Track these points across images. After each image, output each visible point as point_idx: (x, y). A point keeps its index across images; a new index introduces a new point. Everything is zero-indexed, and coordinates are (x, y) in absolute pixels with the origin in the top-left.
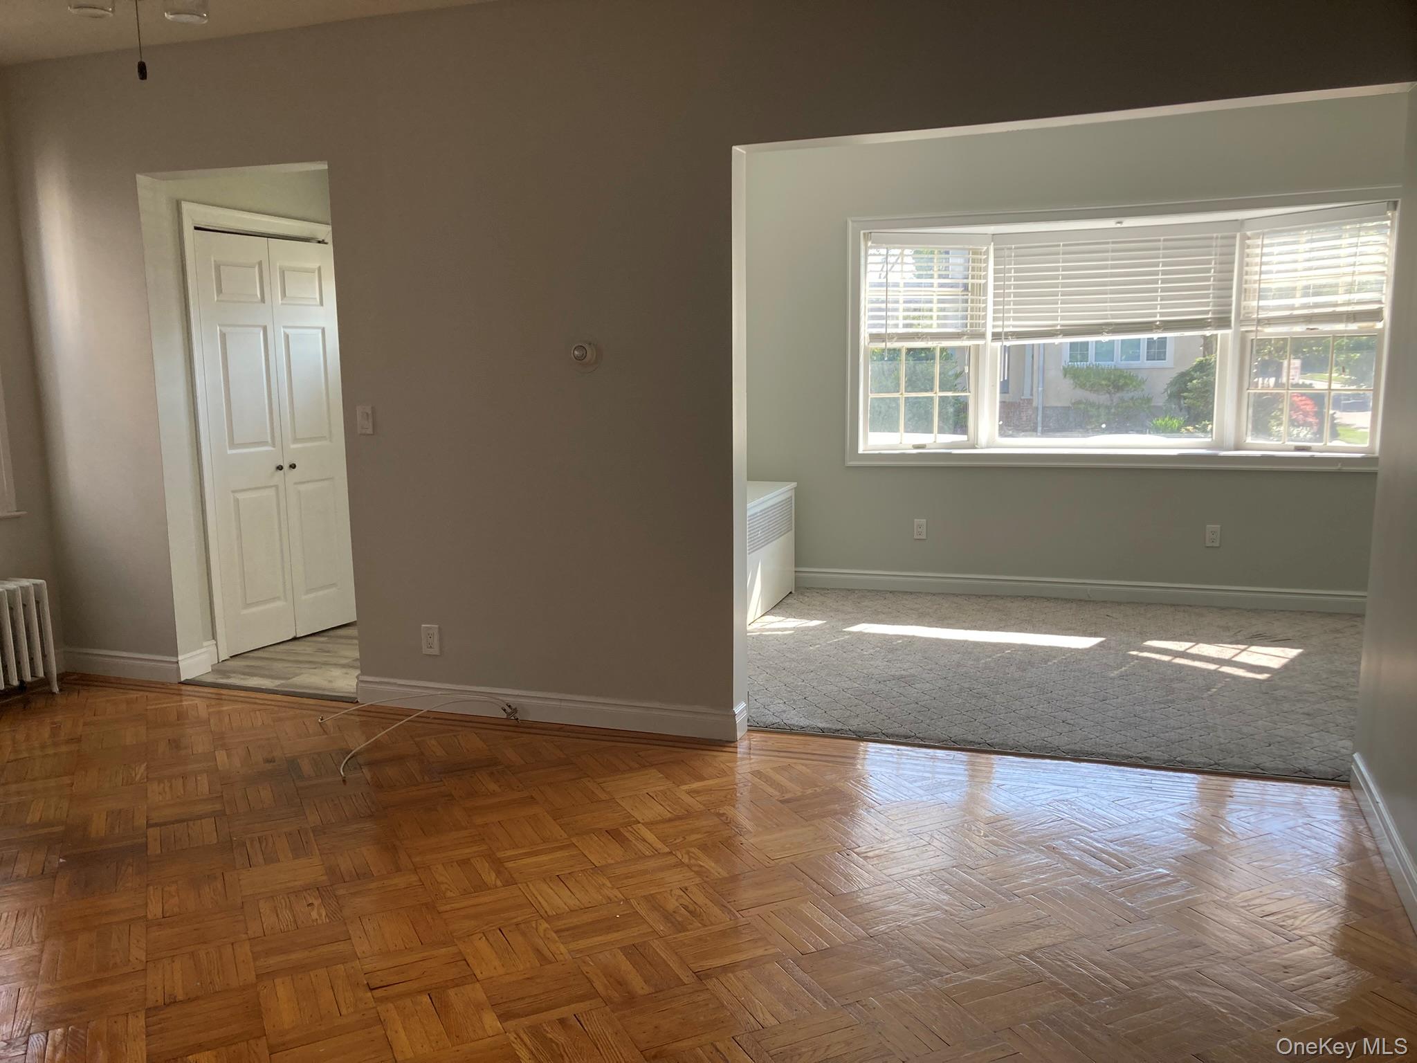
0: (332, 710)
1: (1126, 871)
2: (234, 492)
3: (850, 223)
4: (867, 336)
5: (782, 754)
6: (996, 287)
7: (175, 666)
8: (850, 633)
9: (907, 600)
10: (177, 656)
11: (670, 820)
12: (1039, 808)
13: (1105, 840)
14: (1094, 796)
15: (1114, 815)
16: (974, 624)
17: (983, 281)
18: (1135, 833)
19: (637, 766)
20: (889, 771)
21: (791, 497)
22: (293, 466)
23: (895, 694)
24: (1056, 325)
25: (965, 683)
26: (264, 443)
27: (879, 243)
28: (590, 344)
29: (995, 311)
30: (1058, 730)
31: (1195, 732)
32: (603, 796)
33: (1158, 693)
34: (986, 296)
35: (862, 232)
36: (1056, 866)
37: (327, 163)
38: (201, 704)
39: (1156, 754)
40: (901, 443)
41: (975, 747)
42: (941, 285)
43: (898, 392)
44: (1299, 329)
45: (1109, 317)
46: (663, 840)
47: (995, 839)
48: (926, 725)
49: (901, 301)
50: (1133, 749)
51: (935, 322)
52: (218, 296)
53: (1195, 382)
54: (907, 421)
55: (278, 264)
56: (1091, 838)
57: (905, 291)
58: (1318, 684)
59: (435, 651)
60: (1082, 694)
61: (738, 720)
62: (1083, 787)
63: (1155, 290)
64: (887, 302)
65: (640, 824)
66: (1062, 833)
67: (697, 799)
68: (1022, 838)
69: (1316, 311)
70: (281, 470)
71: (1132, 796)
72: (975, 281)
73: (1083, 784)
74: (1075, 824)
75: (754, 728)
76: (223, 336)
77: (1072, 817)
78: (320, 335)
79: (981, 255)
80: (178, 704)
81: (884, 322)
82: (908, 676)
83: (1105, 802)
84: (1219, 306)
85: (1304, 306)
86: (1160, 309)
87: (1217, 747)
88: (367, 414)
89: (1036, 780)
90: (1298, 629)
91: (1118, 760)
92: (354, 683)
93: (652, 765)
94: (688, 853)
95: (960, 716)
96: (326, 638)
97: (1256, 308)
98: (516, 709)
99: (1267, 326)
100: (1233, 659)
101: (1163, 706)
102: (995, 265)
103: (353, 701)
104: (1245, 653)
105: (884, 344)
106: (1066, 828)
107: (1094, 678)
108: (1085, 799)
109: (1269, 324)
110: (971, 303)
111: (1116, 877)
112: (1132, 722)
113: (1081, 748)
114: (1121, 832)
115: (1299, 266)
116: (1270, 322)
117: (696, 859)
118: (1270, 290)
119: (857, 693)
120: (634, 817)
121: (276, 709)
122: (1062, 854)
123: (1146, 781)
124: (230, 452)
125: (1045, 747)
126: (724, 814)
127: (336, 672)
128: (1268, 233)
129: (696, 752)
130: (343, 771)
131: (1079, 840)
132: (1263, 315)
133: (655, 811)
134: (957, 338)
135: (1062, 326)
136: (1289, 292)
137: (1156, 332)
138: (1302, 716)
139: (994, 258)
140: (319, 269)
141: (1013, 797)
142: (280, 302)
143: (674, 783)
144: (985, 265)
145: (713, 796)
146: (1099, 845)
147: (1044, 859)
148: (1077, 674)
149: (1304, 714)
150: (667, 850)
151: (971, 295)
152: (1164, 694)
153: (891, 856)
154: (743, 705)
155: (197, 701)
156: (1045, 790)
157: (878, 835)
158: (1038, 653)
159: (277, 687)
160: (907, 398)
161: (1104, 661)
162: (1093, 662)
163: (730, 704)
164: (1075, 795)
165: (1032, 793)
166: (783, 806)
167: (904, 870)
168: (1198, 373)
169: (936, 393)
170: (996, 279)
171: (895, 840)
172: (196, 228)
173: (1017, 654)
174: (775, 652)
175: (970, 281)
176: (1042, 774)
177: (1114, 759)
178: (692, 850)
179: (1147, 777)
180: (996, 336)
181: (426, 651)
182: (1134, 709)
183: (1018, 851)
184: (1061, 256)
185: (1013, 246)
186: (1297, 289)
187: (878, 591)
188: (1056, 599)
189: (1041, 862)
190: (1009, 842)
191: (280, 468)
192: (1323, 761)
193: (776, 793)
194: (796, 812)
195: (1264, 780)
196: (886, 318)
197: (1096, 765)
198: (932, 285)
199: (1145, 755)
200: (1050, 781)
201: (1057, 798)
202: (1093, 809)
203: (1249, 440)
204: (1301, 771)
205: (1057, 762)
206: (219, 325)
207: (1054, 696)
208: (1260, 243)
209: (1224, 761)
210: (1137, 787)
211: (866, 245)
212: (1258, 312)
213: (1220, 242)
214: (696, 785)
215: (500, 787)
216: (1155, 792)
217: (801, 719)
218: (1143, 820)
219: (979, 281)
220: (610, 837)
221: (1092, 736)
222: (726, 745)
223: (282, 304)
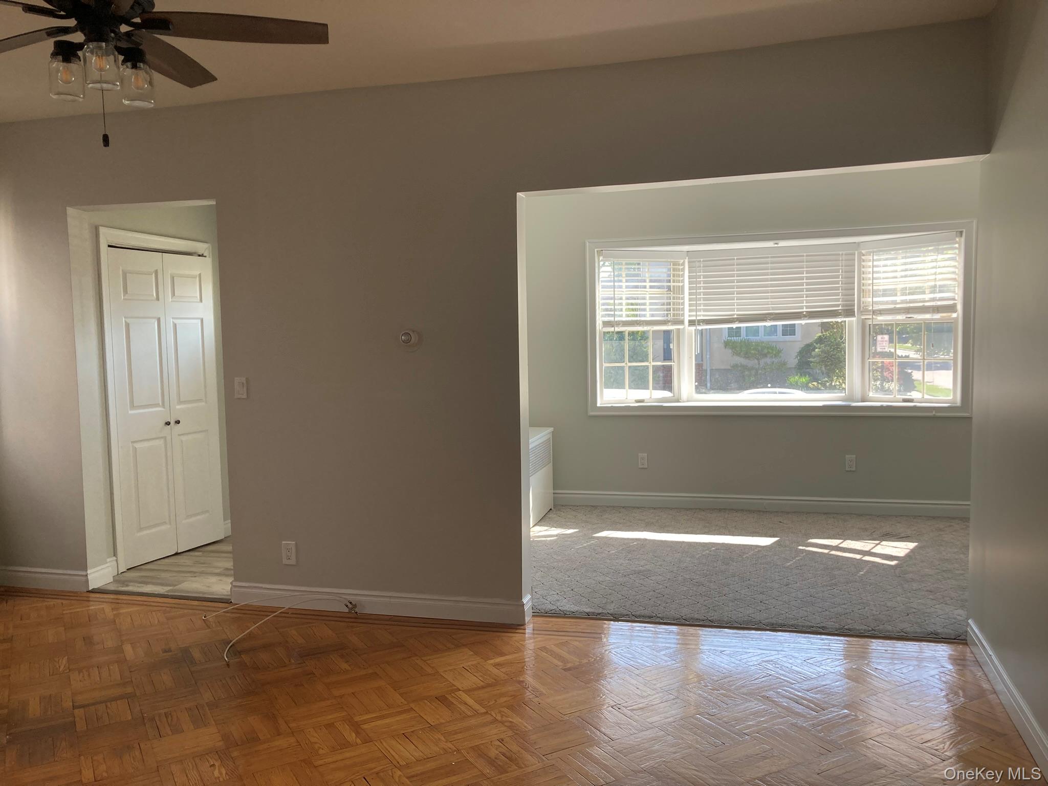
0: (214, 609)
1: (821, 712)
2: (133, 442)
3: (587, 244)
4: (601, 323)
5: (560, 633)
6: (690, 288)
7: (84, 579)
8: (598, 538)
9: (635, 513)
10: (87, 571)
11: (483, 687)
12: (753, 668)
13: (803, 689)
14: (791, 657)
15: (807, 671)
16: (686, 530)
17: (681, 284)
18: (824, 683)
19: (453, 646)
20: (640, 643)
21: (550, 438)
22: (178, 422)
23: (637, 584)
24: (734, 315)
25: (686, 575)
26: (157, 405)
27: (607, 257)
28: (413, 331)
29: (690, 305)
30: (758, 608)
31: (855, 607)
32: (429, 670)
33: (825, 578)
34: (684, 294)
35: (596, 250)
36: (771, 711)
37: (215, 200)
38: (107, 608)
39: (830, 624)
40: (627, 399)
41: (701, 623)
42: (651, 287)
43: (624, 362)
44: (900, 317)
45: (771, 309)
46: (480, 702)
47: (724, 692)
48: (662, 608)
49: (624, 298)
50: (813, 621)
51: (648, 313)
52: (124, 296)
53: (817, 350)
54: (631, 382)
55: (169, 272)
56: (792, 688)
57: (626, 291)
58: (933, 569)
59: (293, 561)
60: (771, 581)
61: (526, 608)
62: (782, 651)
63: (802, 290)
64: (614, 299)
65: (460, 692)
66: (771, 685)
67: (502, 670)
68: (744, 690)
69: (912, 305)
70: (169, 425)
71: (817, 656)
72: (675, 284)
73: (781, 648)
74: (780, 678)
75: (537, 614)
76: (127, 325)
77: (777, 673)
78: (200, 324)
79: (679, 265)
80: (86, 608)
81: (612, 313)
82: (644, 571)
83: (799, 661)
84: (846, 301)
85: (903, 302)
86: (806, 303)
87: (872, 617)
88: (243, 383)
89: (747, 646)
90: (913, 529)
91: (804, 629)
92: (228, 587)
93: (465, 645)
94: (500, 712)
95: (686, 600)
96: (201, 553)
97: (871, 303)
98: (355, 604)
99: (880, 315)
100: (872, 551)
101: (829, 588)
102: (689, 273)
103: (228, 602)
104: (879, 546)
105: (613, 328)
106: (774, 682)
107: (778, 568)
108: (785, 659)
109: (881, 314)
110: (673, 299)
111: (815, 717)
112: (809, 600)
113: (776, 621)
114: (815, 683)
115: (898, 274)
116: (881, 312)
117: (506, 717)
118: (879, 290)
119: (610, 585)
120: (455, 686)
121: (168, 609)
122: (773, 702)
123: (825, 644)
124: (130, 412)
125: (751, 621)
126: (523, 682)
127: (213, 579)
128: (876, 252)
129: (498, 634)
130: (227, 657)
131: (785, 690)
132: (876, 307)
133: (472, 680)
134: (664, 324)
135: (737, 315)
136: (893, 293)
137: (804, 320)
138: (926, 592)
139: (689, 268)
140: (200, 275)
141: (733, 660)
142: (170, 299)
143: (482, 658)
144: (682, 273)
145: (513, 667)
146: (799, 694)
147: (761, 706)
148: (765, 566)
149: (927, 591)
150: (483, 710)
151: (674, 294)
152: (829, 579)
153: (651, 708)
154: (529, 597)
155: (104, 606)
156: (755, 654)
157: (639, 692)
158: (735, 551)
159: (166, 592)
160: (630, 367)
161: (783, 555)
162: (776, 557)
163: (520, 597)
164: (777, 656)
165: (746, 656)
166: (566, 673)
167: (661, 719)
168: (819, 345)
169: (650, 363)
170: (690, 283)
171: (652, 695)
172: (109, 246)
173: (720, 552)
174: (546, 555)
175: (672, 284)
176: (752, 642)
177: (800, 629)
178: (502, 709)
179: (825, 641)
180: (692, 323)
181: (285, 561)
182: (809, 591)
183: (742, 700)
184: (735, 267)
185: (702, 260)
186: (898, 290)
187: (614, 507)
188: (742, 510)
189: (759, 708)
190: (734, 694)
191: (168, 424)
192: (946, 626)
193: (560, 663)
194: (577, 678)
195: (908, 641)
196: (615, 310)
197: (788, 633)
198: (645, 287)
199: (822, 625)
200: (757, 647)
201: (764, 659)
202: (792, 667)
203: (871, 394)
204: (932, 633)
205: (760, 632)
206: (125, 318)
207: (752, 583)
208: (872, 259)
209: (878, 627)
210: (820, 649)
211: (599, 259)
212: (873, 305)
213: (844, 257)
214: (499, 660)
215: (350, 666)
216: (833, 652)
217: (571, 606)
218: (827, 674)
219: (678, 284)
220: (440, 702)
221: (783, 612)
222: (518, 627)
223: (172, 301)
